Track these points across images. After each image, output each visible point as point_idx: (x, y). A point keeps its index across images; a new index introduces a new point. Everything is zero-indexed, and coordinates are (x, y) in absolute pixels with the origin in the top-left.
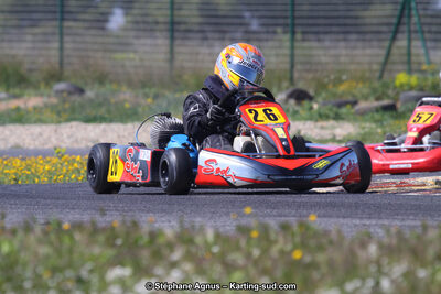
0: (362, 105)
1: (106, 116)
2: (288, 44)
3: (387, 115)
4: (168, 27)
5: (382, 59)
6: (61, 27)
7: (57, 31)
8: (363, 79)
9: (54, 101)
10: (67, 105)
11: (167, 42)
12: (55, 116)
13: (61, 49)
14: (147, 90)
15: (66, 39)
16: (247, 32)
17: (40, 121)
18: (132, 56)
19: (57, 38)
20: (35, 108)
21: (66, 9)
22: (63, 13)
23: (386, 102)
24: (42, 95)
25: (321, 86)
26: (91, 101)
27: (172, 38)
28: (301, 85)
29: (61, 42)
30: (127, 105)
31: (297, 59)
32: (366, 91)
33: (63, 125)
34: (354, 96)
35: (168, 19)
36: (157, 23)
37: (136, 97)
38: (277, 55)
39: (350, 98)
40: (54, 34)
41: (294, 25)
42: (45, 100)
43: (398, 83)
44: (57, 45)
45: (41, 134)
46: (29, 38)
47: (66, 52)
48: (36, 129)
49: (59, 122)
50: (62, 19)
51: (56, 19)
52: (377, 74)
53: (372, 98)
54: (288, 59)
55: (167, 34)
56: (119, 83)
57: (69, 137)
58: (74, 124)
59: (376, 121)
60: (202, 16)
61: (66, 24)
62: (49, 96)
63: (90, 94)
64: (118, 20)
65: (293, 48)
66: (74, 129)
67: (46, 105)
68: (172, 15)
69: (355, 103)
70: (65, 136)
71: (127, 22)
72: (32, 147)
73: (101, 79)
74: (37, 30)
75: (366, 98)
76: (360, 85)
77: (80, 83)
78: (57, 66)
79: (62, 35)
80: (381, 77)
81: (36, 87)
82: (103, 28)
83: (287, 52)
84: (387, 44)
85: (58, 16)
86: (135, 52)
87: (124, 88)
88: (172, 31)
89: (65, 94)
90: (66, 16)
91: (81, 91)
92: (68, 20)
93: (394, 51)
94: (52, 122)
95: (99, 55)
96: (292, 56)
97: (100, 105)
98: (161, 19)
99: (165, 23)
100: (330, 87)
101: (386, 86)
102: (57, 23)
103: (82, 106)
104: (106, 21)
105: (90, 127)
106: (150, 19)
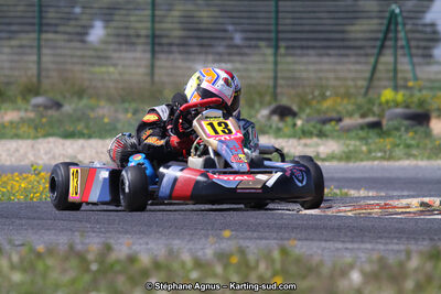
0: (347, 122)
1: (85, 131)
2: (271, 59)
3: (372, 133)
4: (149, 40)
5: (368, 75)
6: (39, 39)
7: (35, 44)
8: (348, 95)
9: (32, 115)
10: (44, 120)
11: (148, 55)
12: (32, 132)
13: (39, 62)
14: (126, 105)
15: (44, 51)
16: (229, 46)
17: (17, 136)
18: (111, 69)
19: (35, 50)
20: (11, 123)
21: (44, 21)
22: (41, 26)
23: (370, 119)
24: (19, 109)
25: (305, 102)
26: (70, 116)
27: (153, 52)
28: (284, 101)
29: (39, 55)
30: (106, 120)
31: (279, 75)
32: (350, 108)
33: (40, 140)
34: (338, 112)
35: (149, 32)
36: (138, 36)
37: (116, 111)
38: (260, 70)
39: (334, 115)
40: (31, 47)
41: (277, 40)
42: (22, 114)
43: (383, 99)
44: (35, 58)
45: (17, 150)
46: (6, 50)
47: (43, 66)
48: (13, 144)
49: (36, 138)
50: (40, 32)
51: (34, 31)
52: (363, 91)
53: (357, 116)
54: (271, 74)
55: (149, 48)
56: (98, 97)
57: (46, 153)
58: (51, 139)
59: (361, 139)
60: (184, 30)
61: (44, 36)
62: (26, 110)
63: (68, 108)
64: (97, 33)
65: (276, 63)
66: (51, 145)
67: (23, 121)
68: (153, 29)
69: (340, 120)
70: (42, 151)
71: (108, 35)
72: (8, 163)
73: (80, 93)
74: (14, 43)
75: (351, 115)
76: (345, 101)
77: (59, 98)
78: (35, 80)
79: (39, 47)
80: (366, 94)
81: (13, 101)
82: (83, 41)
83: (271, 66)
84: (372, 60)
85: (36, 28)
86: (115, 65)
87: (102, 103)
88: (153, 44)
89: (41, 109)
90: (45, 28)
91: (58, 105)
92: (47, 32)
93: (380, 67)
94: (28, 138)
95: (77, 68)
96: (276, 71)
97: (79, 120)
98: (143, 32)
99: (147, 36)
100: (314, 103)
101: (371, 102)
102: (35, 35)
103: (60, 122)
104: (86, 34)
105: (68, 142)
106: (131, 32)
